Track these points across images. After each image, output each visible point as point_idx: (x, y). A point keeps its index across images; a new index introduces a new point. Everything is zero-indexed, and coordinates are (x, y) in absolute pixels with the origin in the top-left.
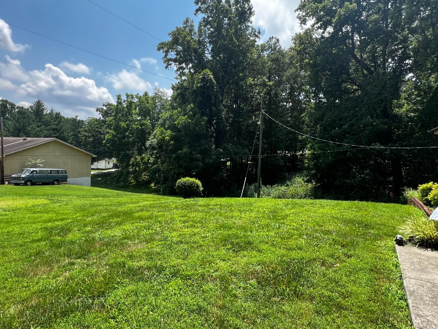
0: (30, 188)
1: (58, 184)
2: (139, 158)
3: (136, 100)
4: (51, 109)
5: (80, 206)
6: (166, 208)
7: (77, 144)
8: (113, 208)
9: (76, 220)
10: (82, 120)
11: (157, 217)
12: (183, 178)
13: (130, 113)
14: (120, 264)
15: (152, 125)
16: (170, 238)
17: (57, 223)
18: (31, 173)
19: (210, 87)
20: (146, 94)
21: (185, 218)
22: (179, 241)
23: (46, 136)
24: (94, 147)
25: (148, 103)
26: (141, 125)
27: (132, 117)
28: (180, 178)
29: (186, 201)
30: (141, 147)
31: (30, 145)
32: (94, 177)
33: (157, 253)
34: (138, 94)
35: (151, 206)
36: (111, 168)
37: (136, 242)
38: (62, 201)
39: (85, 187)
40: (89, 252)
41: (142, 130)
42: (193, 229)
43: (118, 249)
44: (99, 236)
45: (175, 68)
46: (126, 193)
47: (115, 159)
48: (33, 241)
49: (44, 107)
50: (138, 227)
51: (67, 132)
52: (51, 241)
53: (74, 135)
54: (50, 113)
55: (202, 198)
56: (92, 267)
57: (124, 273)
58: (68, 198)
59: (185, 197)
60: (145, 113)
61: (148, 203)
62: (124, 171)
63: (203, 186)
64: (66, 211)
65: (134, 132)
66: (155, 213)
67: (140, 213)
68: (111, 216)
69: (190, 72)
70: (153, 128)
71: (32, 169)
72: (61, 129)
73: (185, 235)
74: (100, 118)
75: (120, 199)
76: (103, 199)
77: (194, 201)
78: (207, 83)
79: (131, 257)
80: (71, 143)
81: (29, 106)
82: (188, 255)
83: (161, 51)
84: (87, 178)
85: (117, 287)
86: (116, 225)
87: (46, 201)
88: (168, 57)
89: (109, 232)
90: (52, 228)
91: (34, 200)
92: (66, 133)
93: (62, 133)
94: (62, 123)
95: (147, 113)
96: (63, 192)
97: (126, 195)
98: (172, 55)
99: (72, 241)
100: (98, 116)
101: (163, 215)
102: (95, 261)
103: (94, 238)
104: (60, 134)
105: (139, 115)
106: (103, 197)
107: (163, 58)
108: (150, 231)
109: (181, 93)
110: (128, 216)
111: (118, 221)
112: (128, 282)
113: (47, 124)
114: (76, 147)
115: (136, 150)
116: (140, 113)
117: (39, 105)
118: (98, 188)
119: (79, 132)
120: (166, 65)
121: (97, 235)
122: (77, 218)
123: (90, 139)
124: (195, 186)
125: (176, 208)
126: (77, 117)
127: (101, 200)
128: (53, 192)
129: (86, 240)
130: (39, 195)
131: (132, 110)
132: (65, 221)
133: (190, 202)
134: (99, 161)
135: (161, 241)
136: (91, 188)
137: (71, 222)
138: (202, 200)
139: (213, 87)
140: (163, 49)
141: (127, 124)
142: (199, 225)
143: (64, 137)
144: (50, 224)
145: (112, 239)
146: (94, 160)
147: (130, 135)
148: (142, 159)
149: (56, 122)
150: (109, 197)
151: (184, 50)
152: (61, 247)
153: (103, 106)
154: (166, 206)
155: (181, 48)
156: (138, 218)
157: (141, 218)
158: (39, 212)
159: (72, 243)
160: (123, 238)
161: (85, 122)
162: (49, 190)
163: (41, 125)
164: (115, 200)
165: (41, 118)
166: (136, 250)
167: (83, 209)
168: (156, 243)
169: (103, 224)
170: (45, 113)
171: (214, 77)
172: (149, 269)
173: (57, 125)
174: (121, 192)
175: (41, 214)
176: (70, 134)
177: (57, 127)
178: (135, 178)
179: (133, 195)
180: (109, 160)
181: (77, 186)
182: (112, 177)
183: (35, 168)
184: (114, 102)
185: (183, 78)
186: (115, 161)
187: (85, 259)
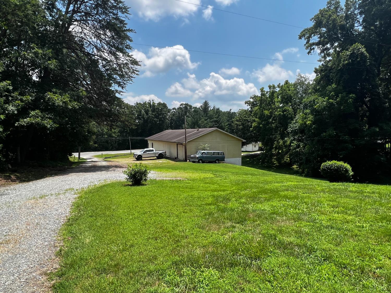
0: (201, 165)
1: (218, 163)
2: (281, 142)
3: (278, 89)
4: (213, 106)
5: (235, 181)
6: (311, 190)
7: (231, 131)
8: (261, 185)
9: (233, 192)
10: (234, 112)
11: (302, 198)
12: (329, 161)
13: (272, 101)
14: (271, 235)
15: (294, 110)
16: (318, 221)
17: (220, 193)
18: (202, 154)
19: (361, 62)
20: (287, 82)
21: (335, 203)
22: (329, 226)
23: (210, 127)
24: (244, 133)
25: (289, 90)
26: (283, 112)
27: (275, 105)
28: (326, 162)
29: (334, 185)
30: (283, 131)
31: (201, 134)
32: (244, 158)
33: (306, 233)
34: (280, 84)
35: (296, 187)
36: (257, 150)
37: (284, 218)
38: (222, 176)
39: (238, 166)
40: (245, 220)
41: (284, 115)
42: (346, 216)
43: (268, 222)
44: (251, 208)
45: (319, 51)
46: (271, 173)
47: (260, 143)
48: (207, 204)
49: (209, 105)
50: (285, 205)
51: (224, 122)
52: (218, 206)
53: (229, 124)
54: (213, 109)
55: (353, 184)
56: (248, 233)
57: (276, 244)
58: (226, 174)
59: (331, 181)
60: (287, 99)
61: (293, 183)
62: (268, 154)
63: (353, 171)
64: (226, 184)
65: (276, 119)
66: (301, 193)
67: (286, 192)
68: (260, 192)
69: (335, 51)
70: (295, 113)
71: (202, 151)
72: (220, 121)
73: (335, 220)
74: (248, 109)
75: (266, 178)
76: (251, 176)
77: (344, 185)
78: (357, 58)
79: (281, 231)
80: (227, 131)
81: (200, 106)
82: (341, 242)
83: (303, 38)
84: (238, 159)
85: (270, 256)
86: (265, 200)
87: (212, 176)
88: (311, 42)
89: (260, 206)
90: (218, 197)
91: (204, 174)
92: (223, 124)
93: (221, 124)
94: (220, 116)
95: (289, 100)
96: (222, 169)
97: (271, 174)
98: (315, 39)
99: (232, 209)
100: (247, 107)
101: (309, 197)
102: (250, 228)
103: (248, 209)
104: (219, 125)
105: (281, 103)
106: (251, 175)
107: (305, 45)
108: (297, 210)
109: (325, 75)
110: (275, 193)
111: (266, 198)
112: (280, 253)
113: (211, 118)
114: (231, 134)
115: (279, 134)
116: (282, 100)
117: (206, 104)
118: (247, 167)
119: (232, 122)
120: (308, 51)
121: (250, 207)
122: (234, 191)
123: (240, 127)
124: (343, 170)
125: (323, 191)
126: (231, 110)
127: (249, 178)
128: (216, 169)
129: (242, 210)
130: (207, 170)
131: (274, 99)
132: (226, 192)
133: (338, 187)
134: (247, 145)
135: (309, 222)
136: (242, 167)
137: (230, 193)
138: (353, 186)
139: (365, 62)
140: (304, 37)
141: (271, 112)
142: (352, 213)
143: (222, 126)
144: (216, 193)
145: (263, 212)
146: (244, 144)
147: (273, 121)
148: (284, 142)
149: (217, 116)
150: (256, 175)
151: (329, 31)
152: (225, 212)
153: (251, 98)
154: (311, 188)
155: (325, 29)
156: (284, 197)
157: (286, 197)
158: (208, 183)
159: (232, 210)
160: (272, 212)
161: (236, 114)
162: (213, 167)
163: (207, 119)
164: (262, 179)
165: (207, 114)
166: (285, 226)
167: (237, 183)
168: (304, 223)
169: (254, 198)
170: (209, 110)
171: (366, 50)
172: (299, 246)
173: (217, 118)
174: (266, 171)
175: (210, 185)
176: (226, 124)
177: (218, 119)
178: (278, 160)
179: (277, 175)
180: (255, 144)
181: (231, 165)
182: (258, 159)
183: (204, 150)
184: (259, 94)
185: (328, 59)
186: (260, 144)
187: (242, 225)
